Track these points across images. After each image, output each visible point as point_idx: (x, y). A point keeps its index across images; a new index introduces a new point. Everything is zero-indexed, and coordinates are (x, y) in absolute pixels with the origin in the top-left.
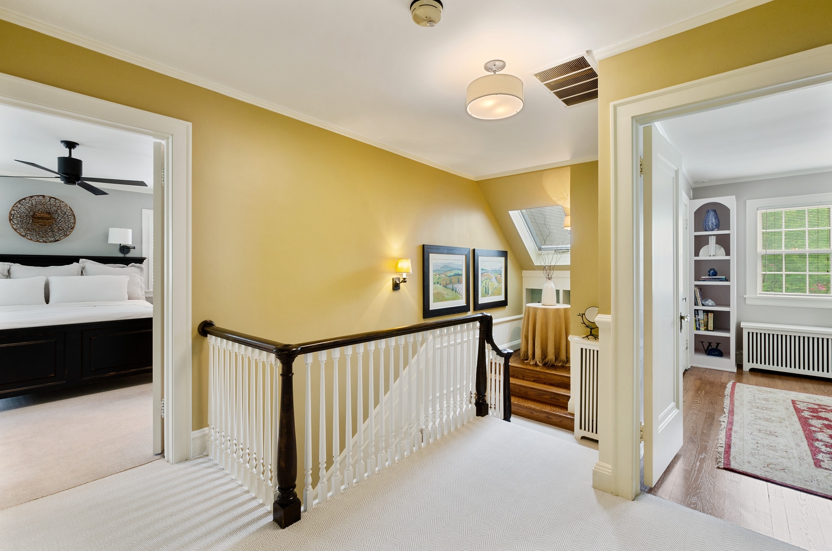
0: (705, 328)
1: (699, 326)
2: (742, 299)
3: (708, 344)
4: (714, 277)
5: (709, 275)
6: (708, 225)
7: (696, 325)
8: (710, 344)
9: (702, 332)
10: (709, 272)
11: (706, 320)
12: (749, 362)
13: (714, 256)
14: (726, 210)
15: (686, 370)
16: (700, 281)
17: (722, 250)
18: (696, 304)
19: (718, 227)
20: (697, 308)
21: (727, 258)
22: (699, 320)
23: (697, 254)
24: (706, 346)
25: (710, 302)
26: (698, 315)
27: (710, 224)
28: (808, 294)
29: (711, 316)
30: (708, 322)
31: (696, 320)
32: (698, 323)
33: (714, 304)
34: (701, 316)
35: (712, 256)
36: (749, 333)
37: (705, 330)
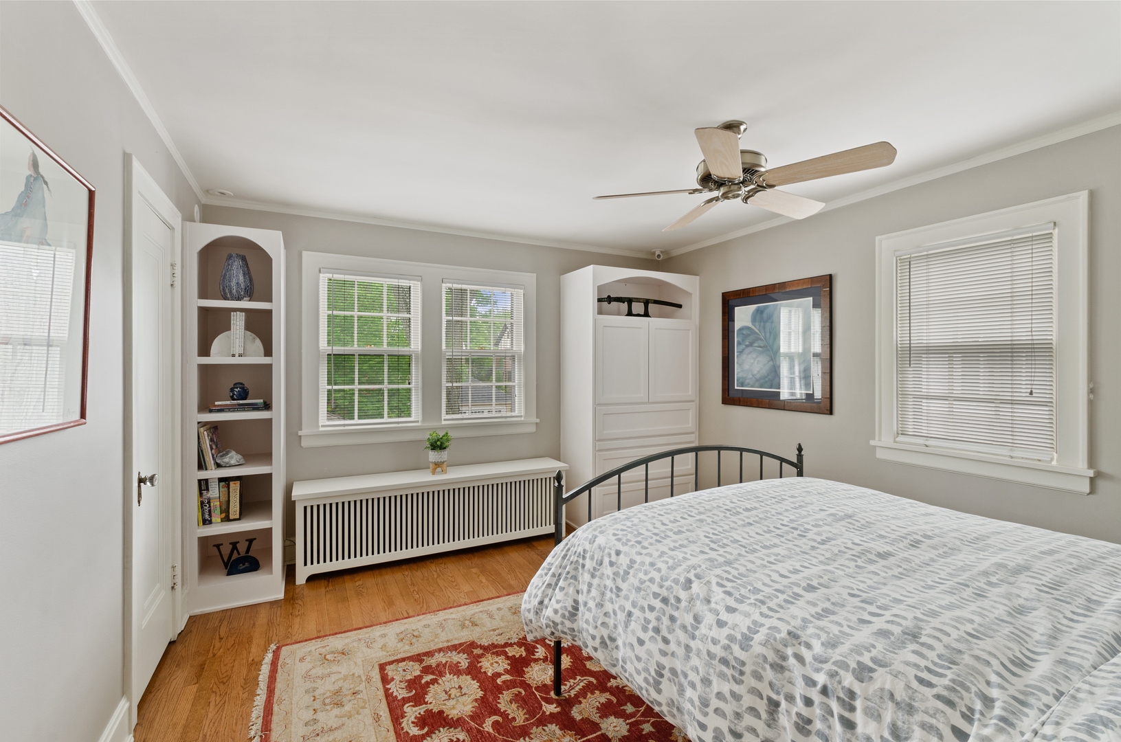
0: (223, 515)
1: (210, 515)
2: (293, 438)
3: (231, 546)
4: (241, 402)
5: (234, 400)
6: (230, 286)
7: (203, 514)
8: (234, 546)
9: (219, 528)
10: (232, 390)
11: (224, 499)
12: (305, 564)
13: (240, 355)
14: (266, 260)
15: (170, 643)
16: (211, 411)
17: (258, 344)
18: (201, 466)
19: (250, 293)
20: (203, 475)
21: (267, 360)
22: (209, 502)
23: (204, 350)
24: (226, 550)
25: (234, 457)
26: (207, 489)
27: (233, 284)
28: (386, 419)
29: (235, 487)
30: (229, 501)
31: (202, 503)
32: (207, 508)
33: (242, 461)
34: (214, 492)
35: (237, 355)
36: (305, 508)
37: (222, 520)
